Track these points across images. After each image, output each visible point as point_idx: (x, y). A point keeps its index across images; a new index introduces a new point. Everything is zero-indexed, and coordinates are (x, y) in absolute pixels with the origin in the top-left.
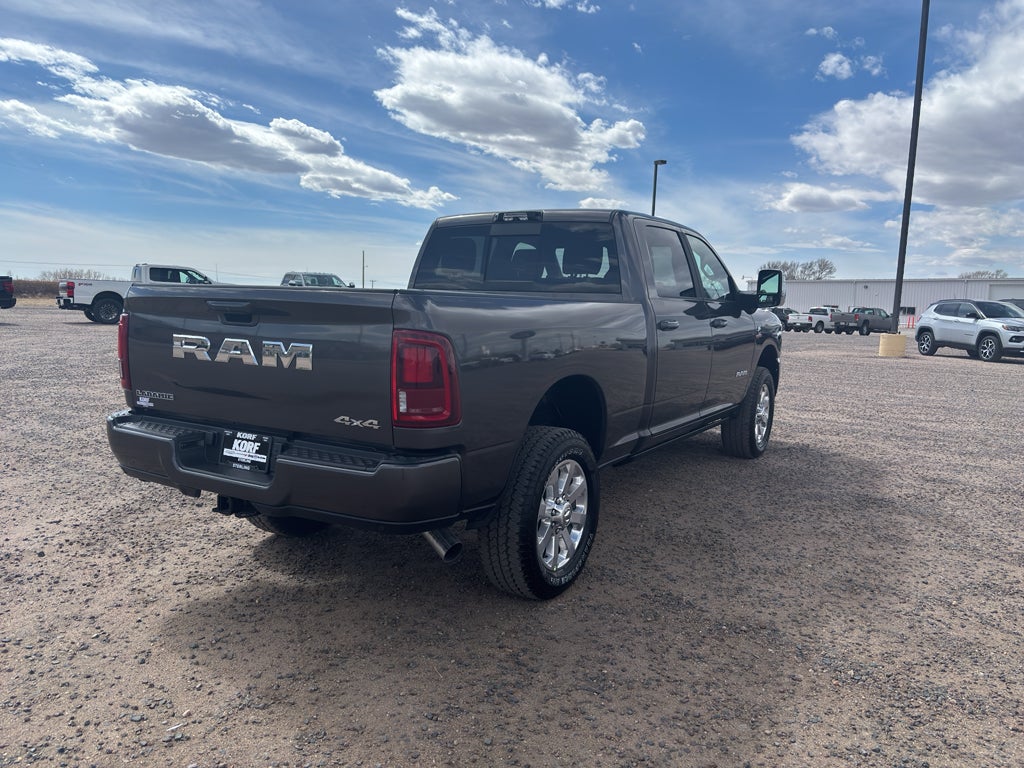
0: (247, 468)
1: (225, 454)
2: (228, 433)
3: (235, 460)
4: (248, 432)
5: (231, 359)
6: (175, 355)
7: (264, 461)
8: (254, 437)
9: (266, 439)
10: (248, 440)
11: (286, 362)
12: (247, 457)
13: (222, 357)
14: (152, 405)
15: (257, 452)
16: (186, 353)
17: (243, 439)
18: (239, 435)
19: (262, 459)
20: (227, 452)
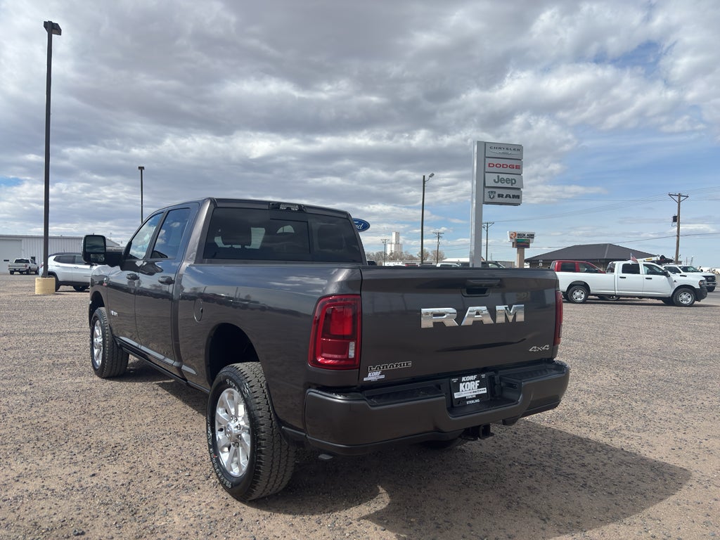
0: (477, 401)
1: (456, 397)
2: (455, 380)
3: (464, 399)
4: (470, 375)
5: (474, 321)
6: (422, 327)
7: (485, 392)
8: (475, 377)
9: (483, 376)
10: (470, 381)
11: (511, 318)
12: (472, 394)
13: (467, 321)
14: (383, 377)
15: (479, 387)
16: (434, 323)
17: (466, 382)
18: (463, 379)
19: (484, 391)
20: (457, 395)
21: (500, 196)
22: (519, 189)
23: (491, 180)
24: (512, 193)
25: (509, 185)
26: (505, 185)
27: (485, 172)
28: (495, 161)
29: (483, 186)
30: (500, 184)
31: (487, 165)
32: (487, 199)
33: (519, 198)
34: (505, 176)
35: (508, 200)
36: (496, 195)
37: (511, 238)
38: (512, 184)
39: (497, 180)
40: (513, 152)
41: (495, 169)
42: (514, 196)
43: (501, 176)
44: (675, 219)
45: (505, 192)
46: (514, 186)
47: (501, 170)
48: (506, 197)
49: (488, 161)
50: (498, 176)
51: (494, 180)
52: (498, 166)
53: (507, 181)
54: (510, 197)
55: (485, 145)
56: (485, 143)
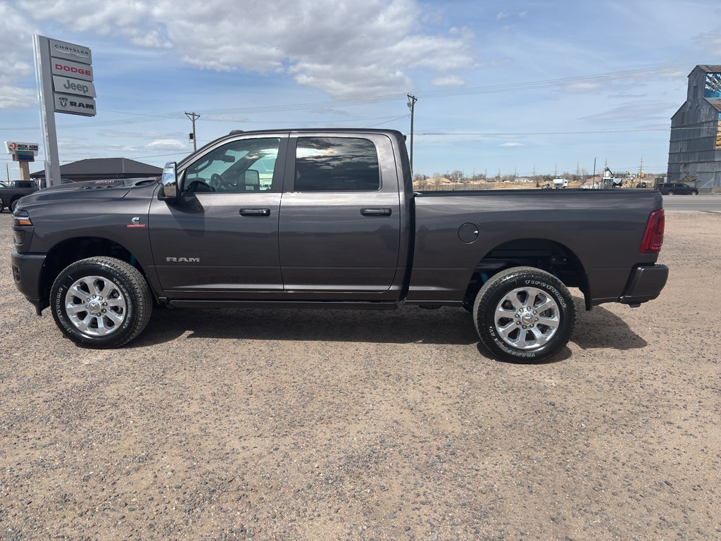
21: (73, 104)
22: (91, 98)
23: (60, 84)
24: (85, 101)
25: (82, 93)
26: (77, 92)
27: (52, 75)
28: (63, 63)
29: (50, 89)
30: (70, 91)
31: (54, 67)
32: (58, 107)
33: (93, 108)
34: (76, 82)
35: (81, 109)
36: (68, 104)
37: (10, 149)
38: (84, 92)
39: (67, 86)
40: (81, 55)
41: (62, 72)
42: (88, 106)
43: (72, 81)
44: (192, 136)
45: (78, 100)
46: (87, 94)
47: (70, 74)
48: (79, 106)
49: (55, 61)
50: (68, 81)
51: (65, 85)
52: (67, 68)
53: (78, 87)
54: (84, 106)
55: (49, 42)
56: (49, 40)
